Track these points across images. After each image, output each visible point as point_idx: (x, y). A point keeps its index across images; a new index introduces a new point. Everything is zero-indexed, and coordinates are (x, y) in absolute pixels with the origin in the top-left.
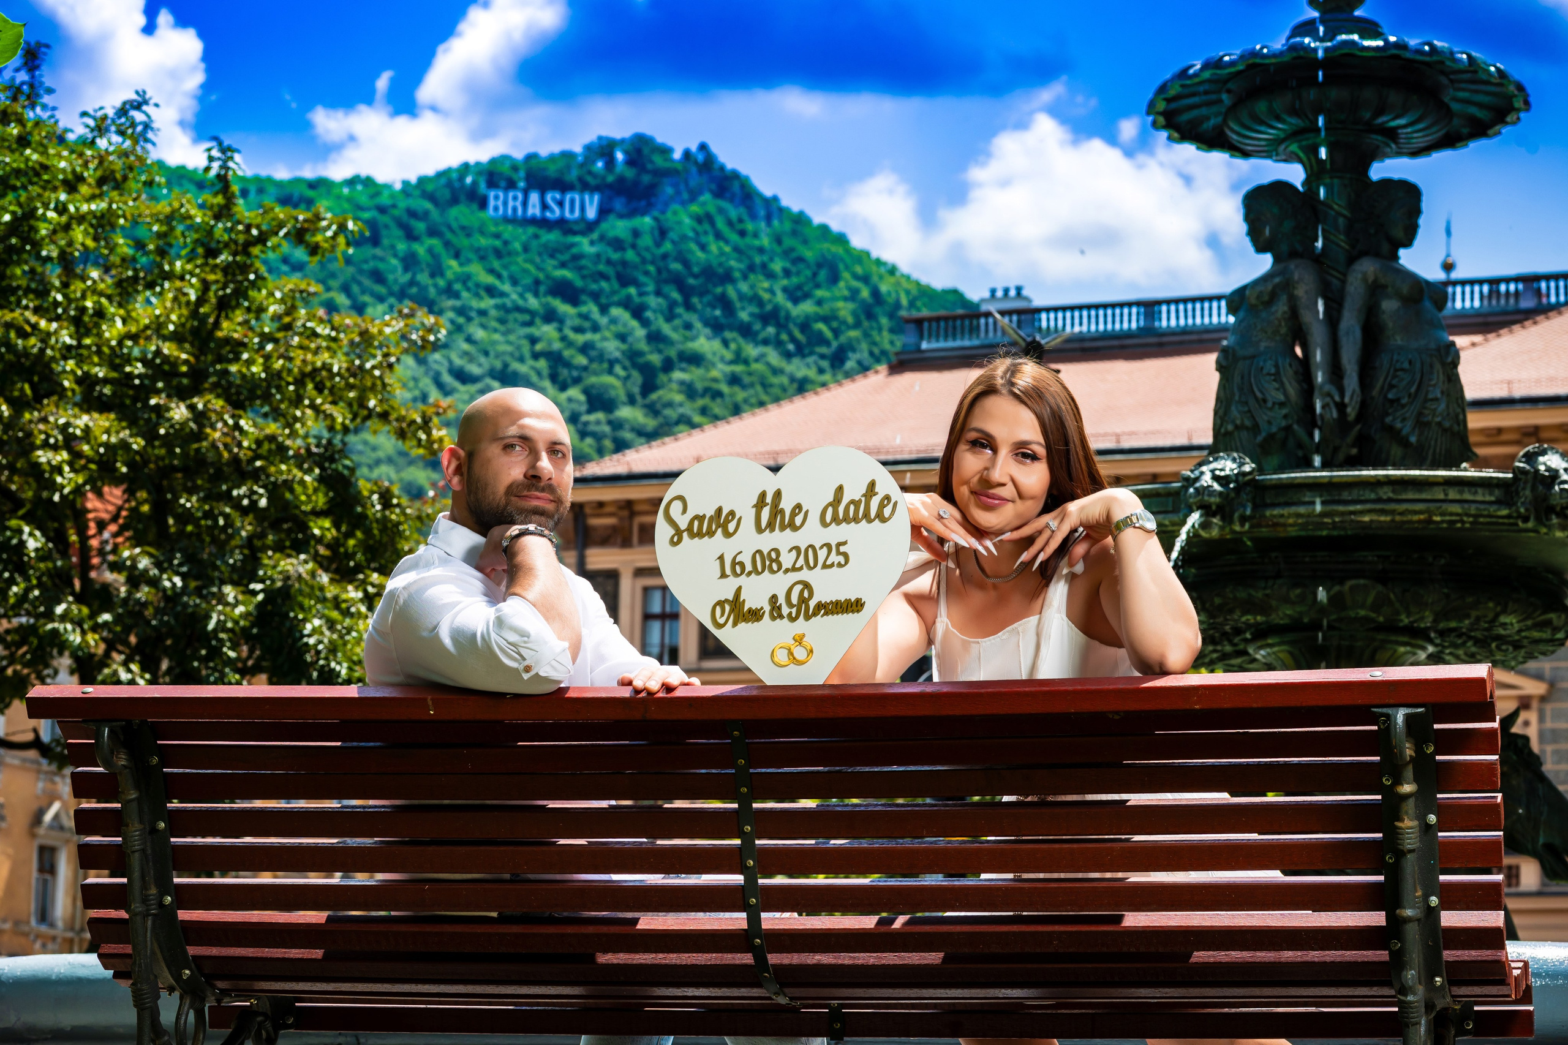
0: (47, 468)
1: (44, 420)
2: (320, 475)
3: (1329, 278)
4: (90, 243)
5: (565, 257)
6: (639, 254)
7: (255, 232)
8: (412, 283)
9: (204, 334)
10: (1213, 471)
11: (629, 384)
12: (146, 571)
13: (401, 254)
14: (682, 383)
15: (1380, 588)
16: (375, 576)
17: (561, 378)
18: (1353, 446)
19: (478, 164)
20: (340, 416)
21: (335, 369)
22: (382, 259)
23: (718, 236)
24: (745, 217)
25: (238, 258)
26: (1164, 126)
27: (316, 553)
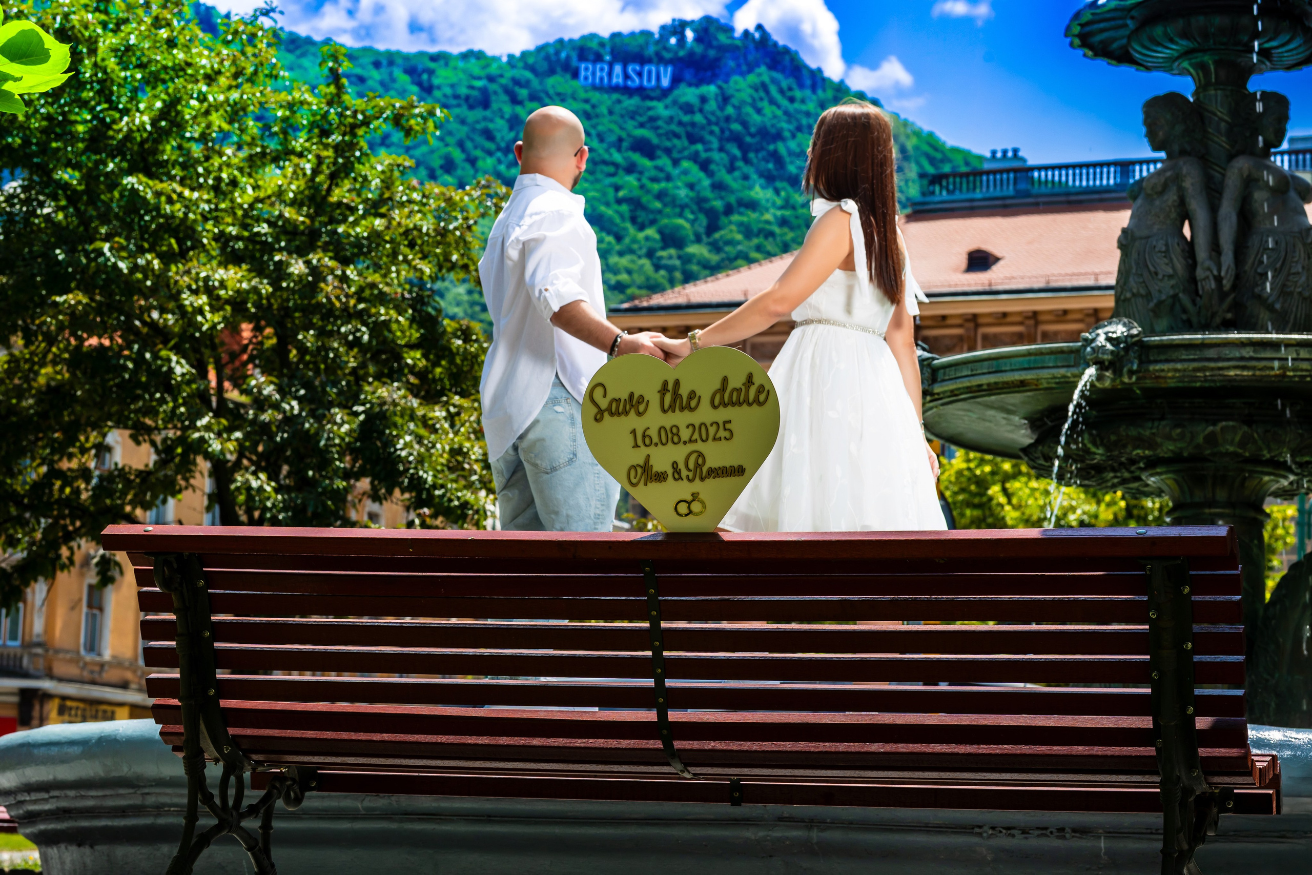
0: (190, 309)
1: (188, 272)
2: (413, 315)
3: (1212, 172)
4: (225, 126)
5: (643, 119)
6: (706, 118)
7: (360, 117)
9: (318, 199)
10: (1106, 333)
11: (696, 225)
12: (270, 396)
13: (507, 116)
14: (740, 224)
15: (1246, 428)
16: (457, 397)
17: (640, 220)
18: (1228, 311)
19: (571, 41)
20: (427, 269)
21: (424, 230)
22: (491, 121)
23: (772, 101)
24: (795, 86)
25: (347, 138)
26: (1080, 46)
27: (408, 382)
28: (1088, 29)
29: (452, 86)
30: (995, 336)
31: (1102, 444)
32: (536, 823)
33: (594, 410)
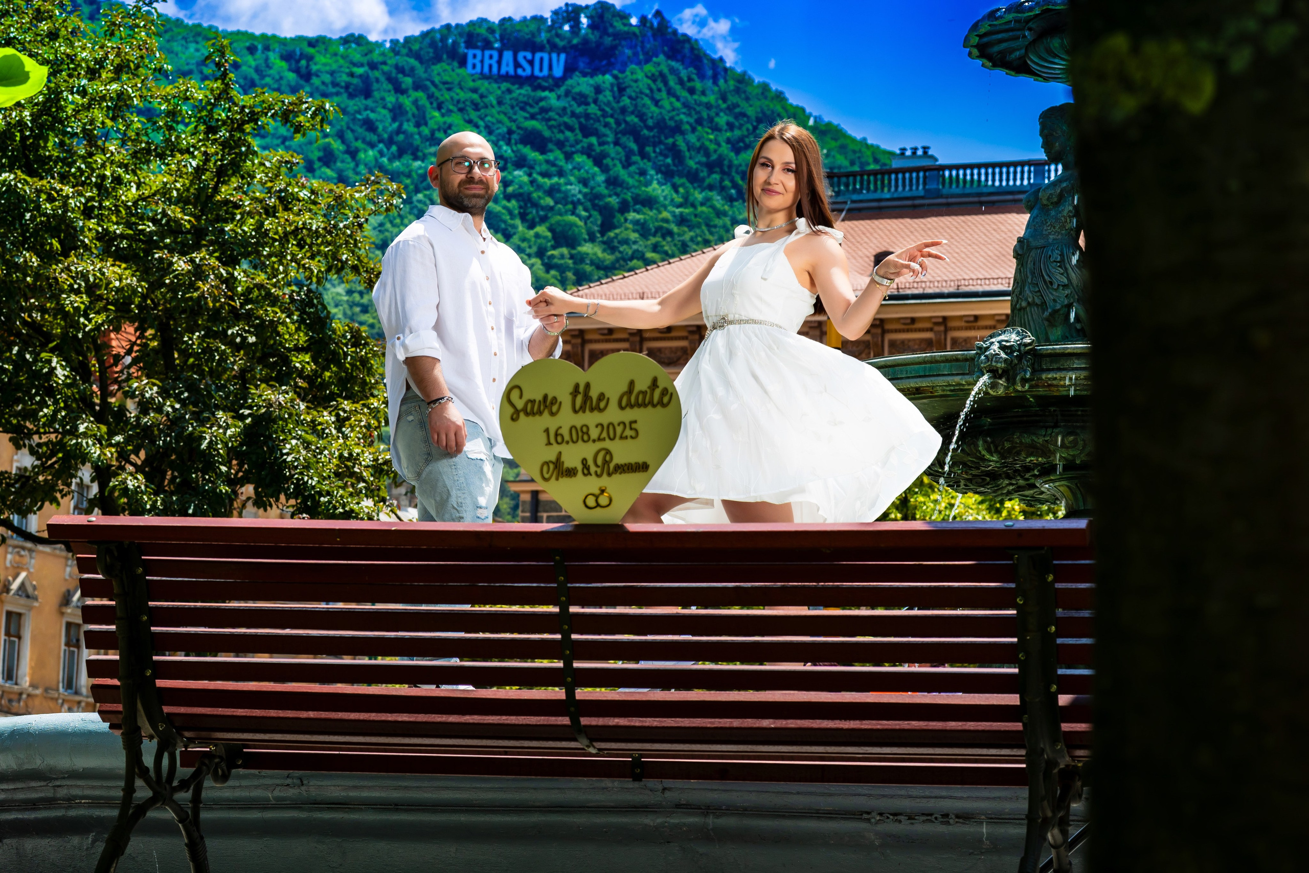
0: (71, 309)
1: (67, 269)
2: (300, 318)
4: (109, 122)
5: (535, 110)
6: (601, 110)
7: (248, 112)
8: (399, 131)
9: (205, 198)
10: (1000, 342)
11: (590, 223)
12: (152, 398)
13: (390, 106)
14: (636, 222)
16: (346, 402)
17: (529, 217)
19: (458, 26)
20: (316, 268)
21: (314, 228)
22: (373, 110)
23: (671, 93)
24: (695, 77)
25: (234, 134)
26: (978, 57)
27: (296, 385)
28: (985, 40)
29: (332, 73)
30: (903, 342)
31: (996, 451)
32: (443, 811)
33: (510, 410)
